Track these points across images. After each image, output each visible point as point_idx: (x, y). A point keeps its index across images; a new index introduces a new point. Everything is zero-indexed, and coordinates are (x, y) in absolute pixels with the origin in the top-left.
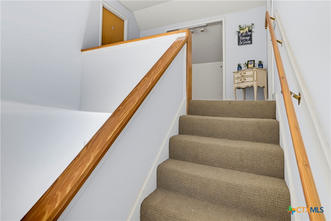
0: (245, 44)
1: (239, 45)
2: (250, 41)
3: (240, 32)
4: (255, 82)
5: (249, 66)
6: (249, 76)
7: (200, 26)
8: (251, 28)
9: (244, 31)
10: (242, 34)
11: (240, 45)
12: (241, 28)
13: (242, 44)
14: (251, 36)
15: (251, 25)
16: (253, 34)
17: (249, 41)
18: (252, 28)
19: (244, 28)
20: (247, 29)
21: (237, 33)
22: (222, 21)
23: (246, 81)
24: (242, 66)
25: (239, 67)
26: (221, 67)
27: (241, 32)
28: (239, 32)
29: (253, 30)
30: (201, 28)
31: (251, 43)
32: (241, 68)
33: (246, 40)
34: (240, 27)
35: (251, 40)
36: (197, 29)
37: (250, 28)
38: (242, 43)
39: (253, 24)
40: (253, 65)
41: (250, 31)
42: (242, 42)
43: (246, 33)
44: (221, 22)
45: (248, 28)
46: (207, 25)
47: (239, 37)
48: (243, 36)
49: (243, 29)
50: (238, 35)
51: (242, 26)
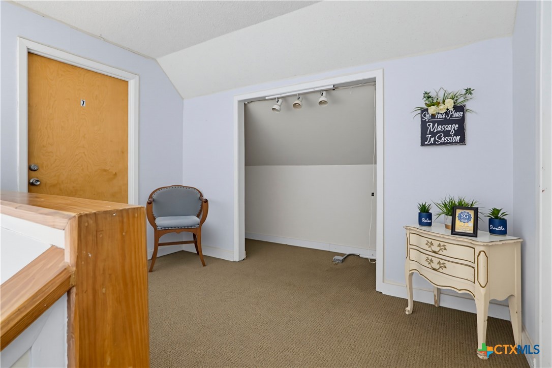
0: (441, 144)
1: (423, 144)
2: (458, 138)
3: (427, 110)
4: (483, 291)
5: (460, 226)
6: (457, 262)
7: (316, 89)
8: (462, 99)
9: (442, 109)
10: (433, 116)
11: (427, 145)
12: (430, 99)
13: (434, 144)
14: (461, 122)
15: (464, 92)
16: (468, 116)
17: (456, 135)
18: (466, 100)
19: (441, 100)
20: (450, 104)
21: (420, 111)
22: (375, 78)
23: (444, 270)
24: (434, 211)
25: (425, 215)
26: (373, 194)
27: (432, 110)
28: (424, 111)
29: (468, 105)
30: (319, 94)
31: (462, 141)
32: (430, 216)
33: (447, 134)
34: (428, 96)
35: (461, 132)
36: (311, 97)
37: (459, 101)
38: (435, 140)
39: (469, 91)
40: (471, 224)
41: (460, 108)
42: (432, 139)
43: (446, 113)
44: (372, 82)
45: (452, 101)
46: (335, 88)
47: (424, 124)
48: (436, 122)
49: (438, 104)
50: (422, 118)
51: (433, 94)
